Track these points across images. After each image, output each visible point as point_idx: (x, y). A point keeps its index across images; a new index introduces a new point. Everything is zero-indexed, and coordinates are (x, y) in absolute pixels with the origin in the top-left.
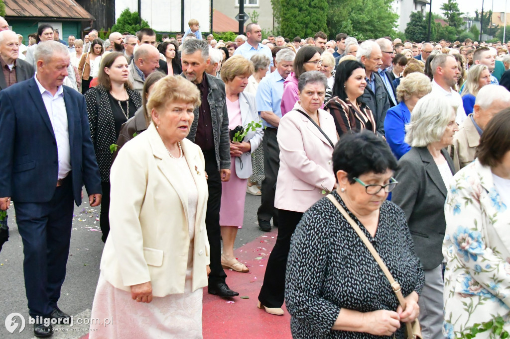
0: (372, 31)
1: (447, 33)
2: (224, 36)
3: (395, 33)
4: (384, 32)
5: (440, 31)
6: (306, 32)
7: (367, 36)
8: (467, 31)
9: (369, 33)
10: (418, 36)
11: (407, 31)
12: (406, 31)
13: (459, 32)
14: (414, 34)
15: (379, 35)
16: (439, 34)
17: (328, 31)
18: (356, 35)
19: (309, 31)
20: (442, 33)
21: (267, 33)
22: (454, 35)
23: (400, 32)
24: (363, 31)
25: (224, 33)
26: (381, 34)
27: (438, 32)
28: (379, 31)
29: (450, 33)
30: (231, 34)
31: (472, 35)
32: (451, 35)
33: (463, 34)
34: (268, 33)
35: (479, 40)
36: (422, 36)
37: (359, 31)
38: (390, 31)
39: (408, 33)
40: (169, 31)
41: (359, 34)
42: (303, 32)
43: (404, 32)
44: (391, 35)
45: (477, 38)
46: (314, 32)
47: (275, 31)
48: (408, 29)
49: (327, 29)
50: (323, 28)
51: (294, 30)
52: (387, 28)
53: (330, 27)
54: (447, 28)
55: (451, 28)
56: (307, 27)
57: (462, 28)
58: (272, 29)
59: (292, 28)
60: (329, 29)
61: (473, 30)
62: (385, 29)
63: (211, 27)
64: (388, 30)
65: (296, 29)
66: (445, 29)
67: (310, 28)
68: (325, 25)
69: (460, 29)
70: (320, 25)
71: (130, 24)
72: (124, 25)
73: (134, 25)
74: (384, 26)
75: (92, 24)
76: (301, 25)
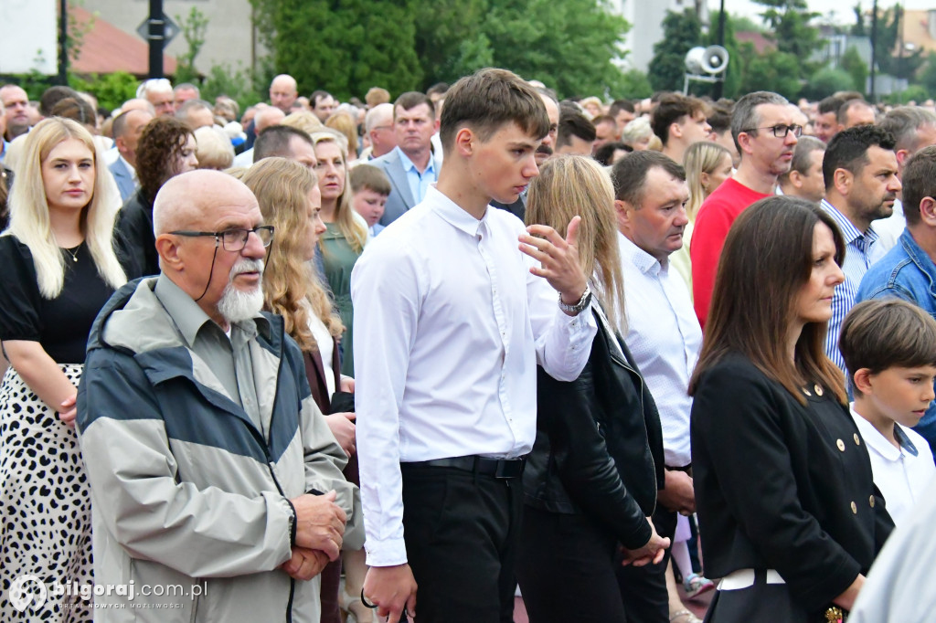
0: (549, 69)
1: (774, 72)
2: (104, 86)
3: (619, 75)
4: (587, 71)
5: (752, 67)
6: (353, 71)
8: (832, 65)
11: (655, 67)
12: (652, 67)
13: (809, 70)
14: (675, 77)
15: (571, 79)
16: (750, 76)
17: (419, 70)
19: (363, 69)
20: (757, 74)
21: (233, 76)
22: (793, 77)
23: (633, 72)
25: (102, 77)
26: (576, 76)
27: (746, 70)
28: (572, 69)
29: (783, 71)
30: (125, 80)
31: (846, 78)
32: (785, 80)
33: (821, 74)
34: (239, 75)
35: (868, 90)
38: (603, 70)
39: (659, 73)
42: (342, 71)
43: (643, 69)
44: (608, 78)
45: (864, 89)
46: (377, 74)
47: (259, 68)
48: (657, 60)
49: (416, 62)
50: (405, 61)
51: (316, 66)
52: (596, 58)
53: (425, 58)
54: (771, 58)
55: (784, 58)
56: (355, 58)
57: (815, 57)
58: (248, 63)
59: (310, 59)
60: (423, 65)
61: (849, 62)
62: (588, 62)
63: (63, 57)
64: (599, 65)
65: (323, 62)
66: (766, 61)
67: (366, 60)
68: (411, 51)
69: (810, 60)
70: (395, 51)
74: (587, 52)
76: (338, 52)
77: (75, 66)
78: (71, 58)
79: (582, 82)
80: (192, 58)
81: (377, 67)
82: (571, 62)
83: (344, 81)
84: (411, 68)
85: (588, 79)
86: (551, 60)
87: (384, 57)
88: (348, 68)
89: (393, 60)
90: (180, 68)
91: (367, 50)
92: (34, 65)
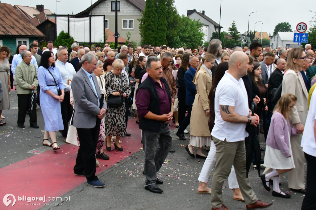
0: (190, 42)
1: (231, 42)
3: (203, 43)
4: (197, 42)
5: (227, 41)
6: (156, 42)
7: (188, 44)
9: (189, 43)
13: (238, 42)
15: (194, 43)
18: (182, 44)
19: (157, 42)
20: (228, 43)
21: (135, 43)
22: (234, 43)
23: (207, 42)
24: (186, 42)
25: (111, 43)
29: (233, 42)
32: (233, 43)
37: (184, 41)
38: (199, 42)
40: (84, 42)
41: (184, 43)
44: (201, 43)
49: (166, 41)
51: (149, 41)
52: (198, 40)
53: (168, 40)
54: (231, 40)
55: (233, 40)
56: (156, 40)
57: (239, 40)
59: (149, 40)
63: (105, 40)
65: (151, 40)
67: (158, 40)
68: (165, 39)
69: (238, 40)
70: (163, 39)
71: (64, 39)
72: (61, 39)
73: (66, 39)
74: (197, 39)
75: (44, 38)
76: (153, 39)
79: (196, 44)
80: (128, 40)
81: (160, 41)
82: (194, 40)
83: (154, 44)
84: (165, 41)
85: (197, 43)
88: (155, 42)
89: (162, 40)
90: (126, 41)
91: (158, 39)
92: (100, 41)
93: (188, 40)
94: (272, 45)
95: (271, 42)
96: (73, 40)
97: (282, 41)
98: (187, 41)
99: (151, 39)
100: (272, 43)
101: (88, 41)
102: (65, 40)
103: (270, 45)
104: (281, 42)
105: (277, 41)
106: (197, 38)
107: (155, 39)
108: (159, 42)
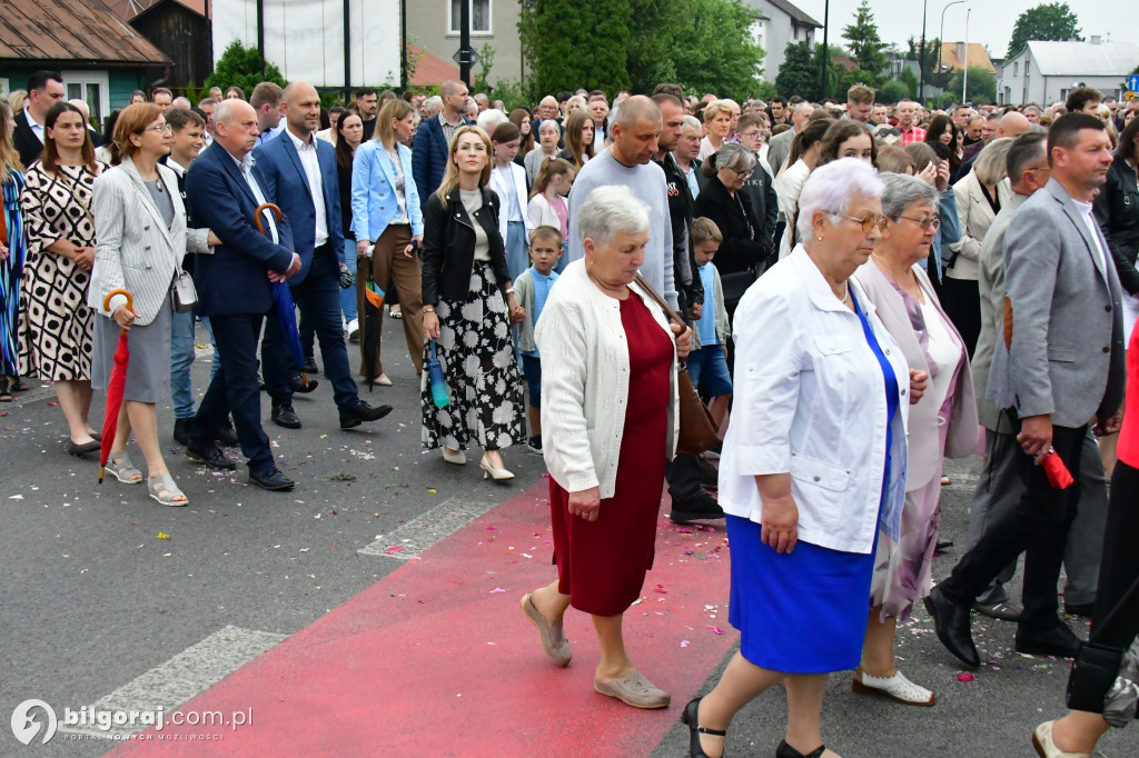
0: (712, 81)
3: (757, 85)
4: (737, 83)
5: (843, 80)
8: (895, 79)
9: (707, 86)
10: (802, 90)
12: (779, 80)
13: (880, 82)
14: (794, 87)
15: (727, 88)
16: (841, 86)
17: (629, 83)
21: (511, 87)
23: (766, 83)
24: (696, 81)
25: (429, 88)
27: (839, 80)
28: (728, 82)
31: (904, 88)
33: (887, 85)
35: (918, 96)
36: (808, 89)
37: (688, 81)
38: (747, 82)
39: (783, 84)
41: (690, 87)
43: (773, 82)
44: (750, 88)
45: (914, 92)
46: (602, 85)
47: (526, 82)
48: (781, 76)
49: (628, 77)
50: (620, 77)
51: (563, 80)
52: (743, 75)
53: (633, 75)
54: (856, 74)
55: (864, 74)
56: (588, 75)
57: (884, 73)
58: (519, 80)
60: (632, 79)
61: (906, 77)
62: (738, 77)
63: (404, 76)
64: (745, 79)
65: (568, 78)
66: (852, 76)
67: (596, 76)
68: (624, 70)
69: (881, 75)
70: (615, 70)
71: (243, 72)
72: (231, 74)
73: (250, 75)
74: (737, 71)
75: (167, 72)
76: (578, 71)
77: (412, 81)
78: (409, 76)
79: (734, 90)
80: (484, 76)
82: (727, 77)
84: (624, 81)
85: (737, 88)
86: (714, 76)
87: (607, 74)
89: (613, 76)
90: (477, 82)
91: (597, 70)
92: (386, 81)
93: (705, 74)
94: (1003, 91)
95: (999, 81)
96: (280, 76)
97: (1045, 76)
98: (703, 80)
99: (570, 71)
100: (1005, 84)
101: (341, 83)
102: (249, 79)
103: (998, 92)
104: (1042, 81)
105: (1027, 76)
106: (742, 69)
107: (584, 73)
108: (599, 82)
